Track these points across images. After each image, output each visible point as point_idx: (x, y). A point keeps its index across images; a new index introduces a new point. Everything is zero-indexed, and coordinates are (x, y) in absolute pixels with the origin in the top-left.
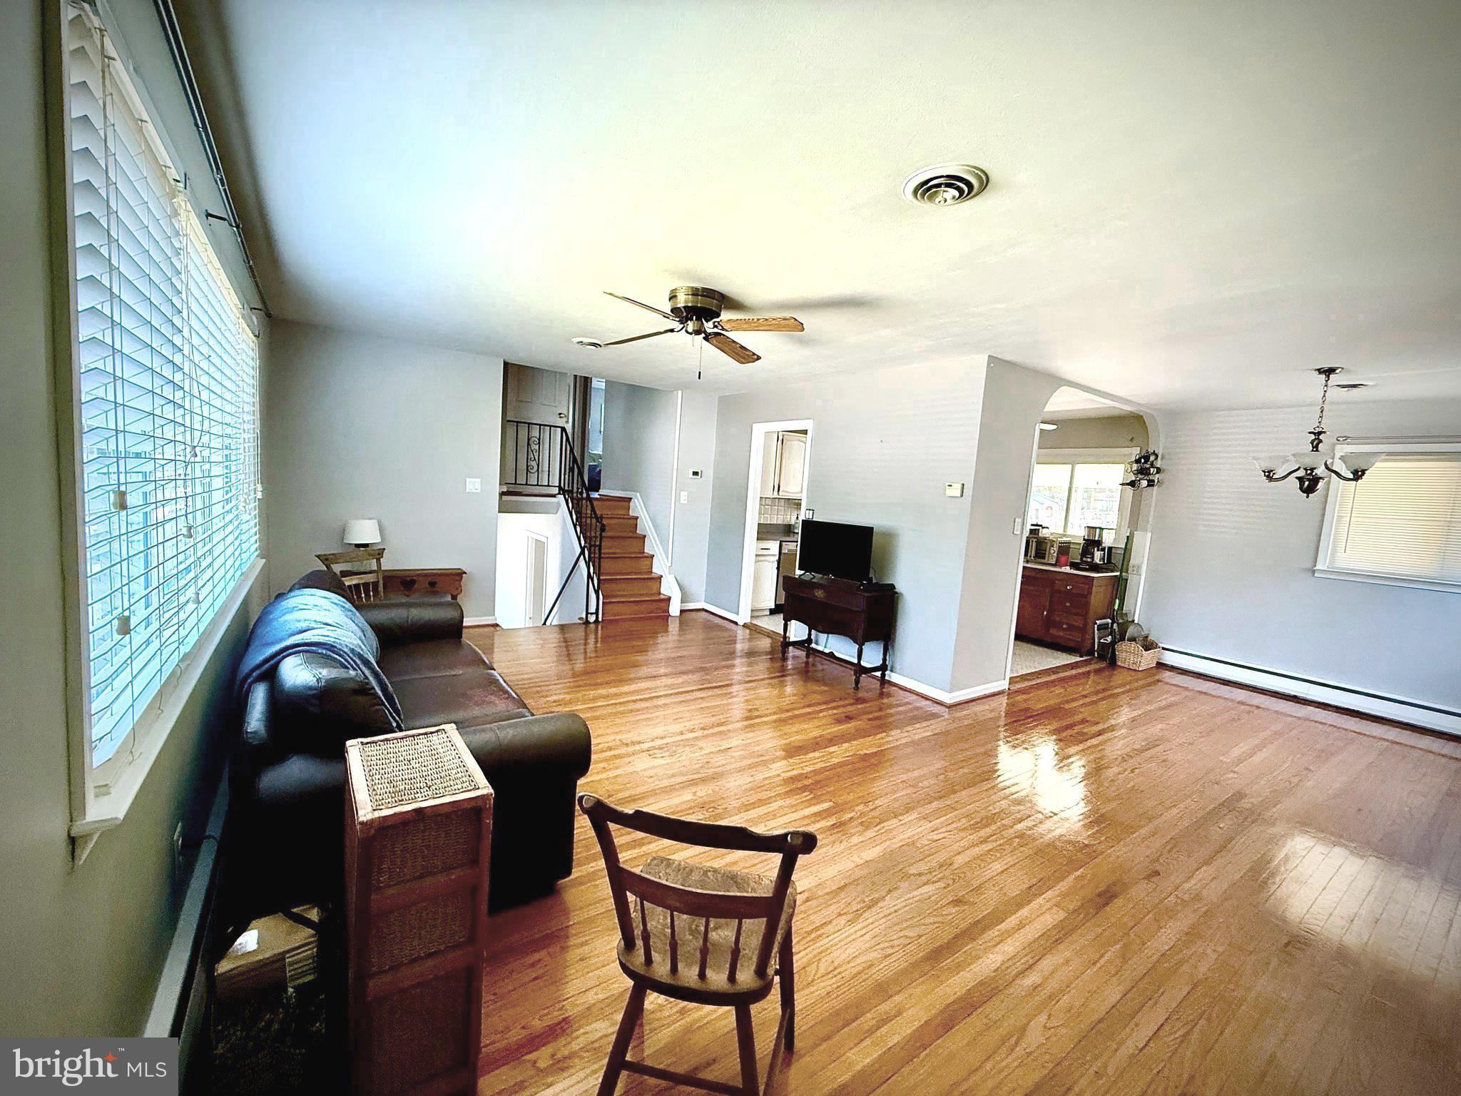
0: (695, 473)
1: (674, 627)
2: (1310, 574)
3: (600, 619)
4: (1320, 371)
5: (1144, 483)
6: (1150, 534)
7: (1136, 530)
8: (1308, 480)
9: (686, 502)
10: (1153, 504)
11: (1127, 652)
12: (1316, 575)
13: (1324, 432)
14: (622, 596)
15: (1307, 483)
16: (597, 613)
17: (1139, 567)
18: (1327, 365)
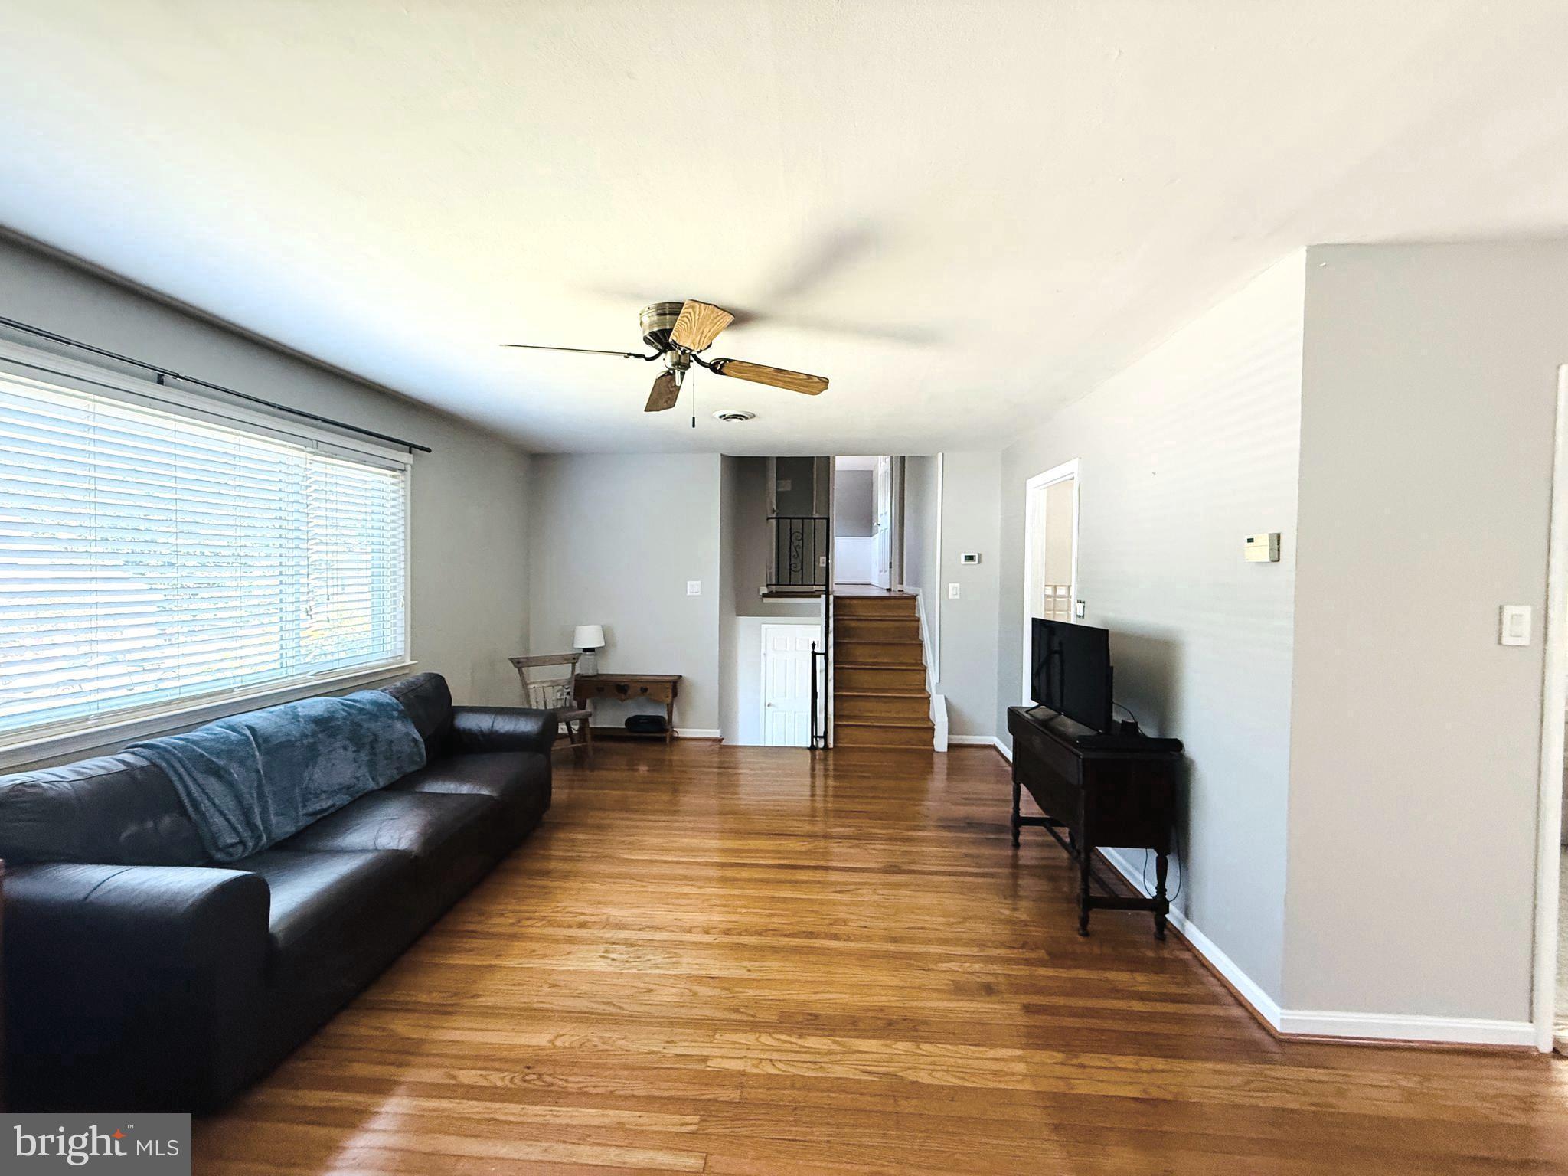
1: (940, 766)
3: (831, 745)
9: (958, 597)
14: (867, 718)
16: (825, 737)
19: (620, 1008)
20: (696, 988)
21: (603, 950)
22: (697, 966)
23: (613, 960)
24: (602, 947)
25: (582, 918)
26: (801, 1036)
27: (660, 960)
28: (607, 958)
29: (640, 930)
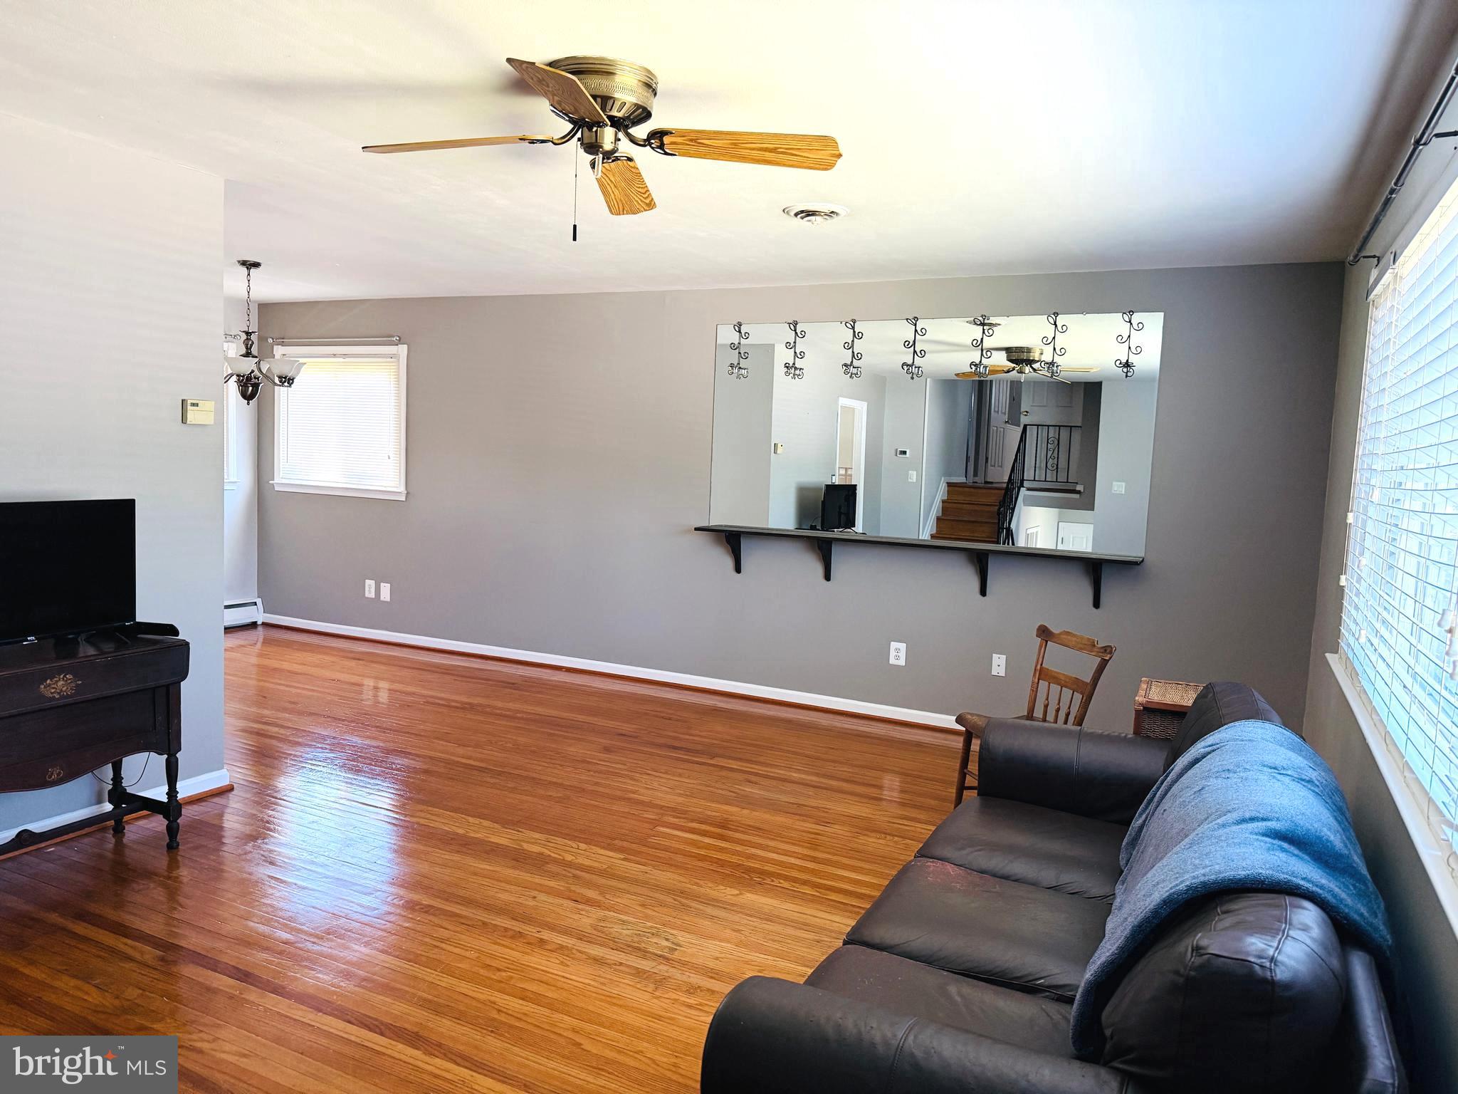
0: (904, 453)
4: (244, 263)
19: (675, 900)
20: (600, 898)
21: (676, 953)
22: (581, 912)
23: (667, 940)
24: (676, 955)
25: (692, 1001)
26: (542, 854)
27: (616, 926)
28: (673, 943)
29: (621, 964)
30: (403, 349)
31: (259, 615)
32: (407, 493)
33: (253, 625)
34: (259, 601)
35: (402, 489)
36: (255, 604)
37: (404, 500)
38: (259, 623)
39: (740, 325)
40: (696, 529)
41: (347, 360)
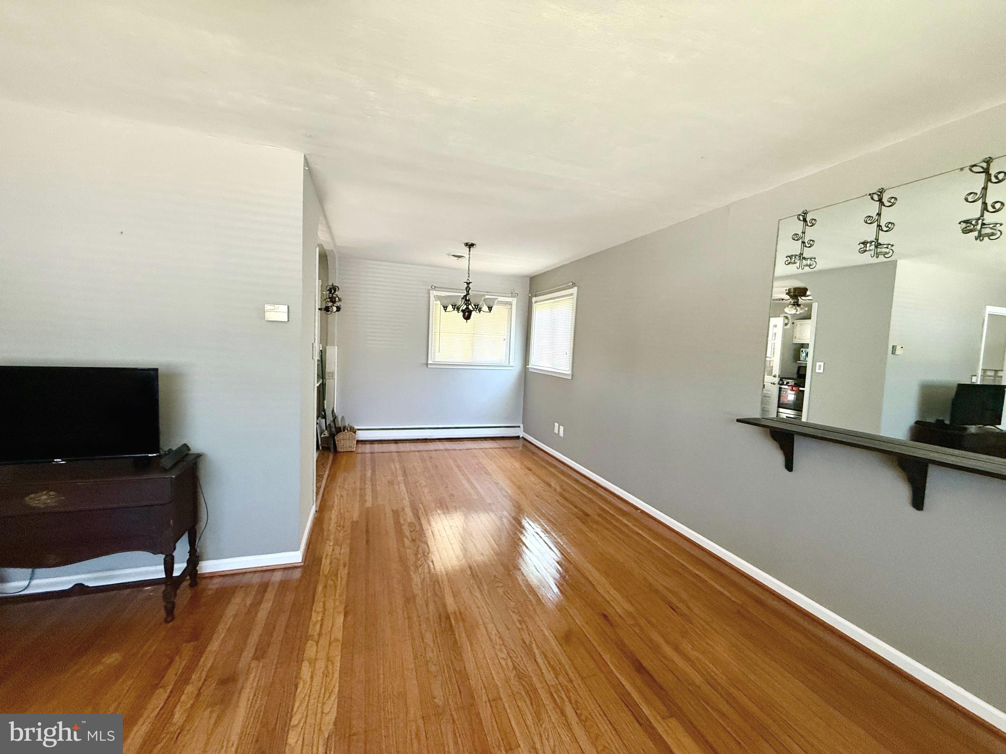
2: (425, 366)
4: (466, 244)
5: (335, 309)
6: (336, 347)
7: (327, 345)
8: (468, 312)
10: (336, 325)
11: (344, 440)
12: (429, 366)
13: (471, 283)
15: (467, 313)
17: (333, 373)
18: (471, 242)
30: (575, 290)
31: (520, 432)
32: (572, 375)
33: (518, 437)
34: (522, 426)
35: (570, 372)
36: (519, 427)
37: (570, 378)
38: (521, 437)
39: (805, 213)
40: (738, 421)
41: (556, 300)
